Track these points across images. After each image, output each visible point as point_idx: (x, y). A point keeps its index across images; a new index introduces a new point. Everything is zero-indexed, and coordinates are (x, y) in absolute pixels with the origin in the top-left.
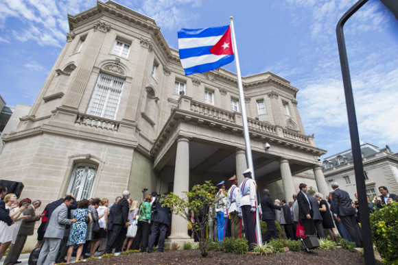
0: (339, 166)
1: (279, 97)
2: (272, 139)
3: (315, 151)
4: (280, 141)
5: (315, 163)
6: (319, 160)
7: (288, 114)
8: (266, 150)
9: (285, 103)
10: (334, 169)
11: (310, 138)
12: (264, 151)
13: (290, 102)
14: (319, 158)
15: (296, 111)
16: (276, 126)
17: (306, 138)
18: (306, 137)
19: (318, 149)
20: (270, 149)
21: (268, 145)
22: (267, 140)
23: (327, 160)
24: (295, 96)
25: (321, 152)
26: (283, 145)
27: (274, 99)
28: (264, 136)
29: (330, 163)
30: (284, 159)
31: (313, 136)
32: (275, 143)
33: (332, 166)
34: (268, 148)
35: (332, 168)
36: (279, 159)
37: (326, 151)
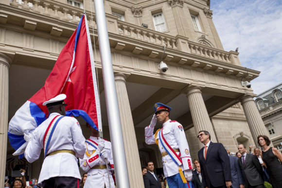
0: (277, 104)
1: (185, 4)
2: (171, 55)
3: (242, 72)
4: (185, 59)
5: (243, 92)
6: (249, 86)
7: (200, 30)
8: (161, 74)
9: (195, 15)
10: (271, 108)
11: (233, 56)
12: (158, 76)
13: (201, 13)
14: (248, 84)
15: (212, 25)
16: (177, 38)
17: (227, 55)
18: (226, 53)
19: (245, 69)
20: (167, 73)
21: (163, 65)
22: (161, 58)
23: (261, 97)
24: (208, 4)
25: (251, 74)
26: (189, 66)
27: (177, 9)
28: (156, 51)
29: (265, 102)
30: (194, 87)
31: (236, 53)
32: (176, 63)
33: (267, 104)
34: (164, 70)
35: (268, 108)
36: (185, 89)
37: (259, 73)
